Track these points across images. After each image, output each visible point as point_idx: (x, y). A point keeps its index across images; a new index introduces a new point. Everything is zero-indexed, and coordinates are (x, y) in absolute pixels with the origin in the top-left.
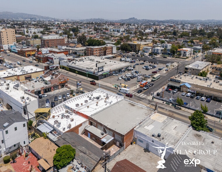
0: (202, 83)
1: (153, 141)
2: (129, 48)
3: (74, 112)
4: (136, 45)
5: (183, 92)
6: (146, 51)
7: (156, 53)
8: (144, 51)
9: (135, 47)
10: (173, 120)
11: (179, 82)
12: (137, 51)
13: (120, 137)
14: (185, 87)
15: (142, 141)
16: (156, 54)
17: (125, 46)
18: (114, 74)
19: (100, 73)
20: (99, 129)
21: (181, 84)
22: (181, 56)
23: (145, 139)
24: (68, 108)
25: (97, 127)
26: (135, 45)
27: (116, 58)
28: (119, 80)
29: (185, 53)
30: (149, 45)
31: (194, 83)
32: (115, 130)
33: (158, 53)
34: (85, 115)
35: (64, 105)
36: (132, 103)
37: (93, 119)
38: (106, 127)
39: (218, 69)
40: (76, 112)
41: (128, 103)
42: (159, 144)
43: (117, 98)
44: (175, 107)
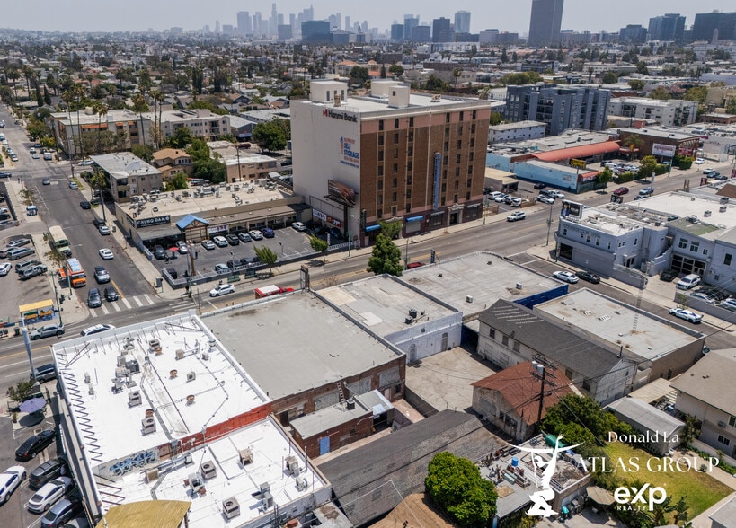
0: (215, 201)
1: (423, 330)
3: (188, 447)
10: (352, 284)
11: (165, 221)
13: (393, 369)
14: (195, 227)
20: (321, 408)
21: (182, 224)
23: (407, 340)
24: (142, 458)
25: (313, 410)
31: (204, 210)
32: (375, 366)
34: (253, 410)
35: (102, 467)
36: (236, 311)
37: (293, 395)
38: (349, 380)
39: (177, 162)
40: (194, 440)
41: (228, 318)
42: (437, 327)
43: (174, 328)
44: (256, 276)
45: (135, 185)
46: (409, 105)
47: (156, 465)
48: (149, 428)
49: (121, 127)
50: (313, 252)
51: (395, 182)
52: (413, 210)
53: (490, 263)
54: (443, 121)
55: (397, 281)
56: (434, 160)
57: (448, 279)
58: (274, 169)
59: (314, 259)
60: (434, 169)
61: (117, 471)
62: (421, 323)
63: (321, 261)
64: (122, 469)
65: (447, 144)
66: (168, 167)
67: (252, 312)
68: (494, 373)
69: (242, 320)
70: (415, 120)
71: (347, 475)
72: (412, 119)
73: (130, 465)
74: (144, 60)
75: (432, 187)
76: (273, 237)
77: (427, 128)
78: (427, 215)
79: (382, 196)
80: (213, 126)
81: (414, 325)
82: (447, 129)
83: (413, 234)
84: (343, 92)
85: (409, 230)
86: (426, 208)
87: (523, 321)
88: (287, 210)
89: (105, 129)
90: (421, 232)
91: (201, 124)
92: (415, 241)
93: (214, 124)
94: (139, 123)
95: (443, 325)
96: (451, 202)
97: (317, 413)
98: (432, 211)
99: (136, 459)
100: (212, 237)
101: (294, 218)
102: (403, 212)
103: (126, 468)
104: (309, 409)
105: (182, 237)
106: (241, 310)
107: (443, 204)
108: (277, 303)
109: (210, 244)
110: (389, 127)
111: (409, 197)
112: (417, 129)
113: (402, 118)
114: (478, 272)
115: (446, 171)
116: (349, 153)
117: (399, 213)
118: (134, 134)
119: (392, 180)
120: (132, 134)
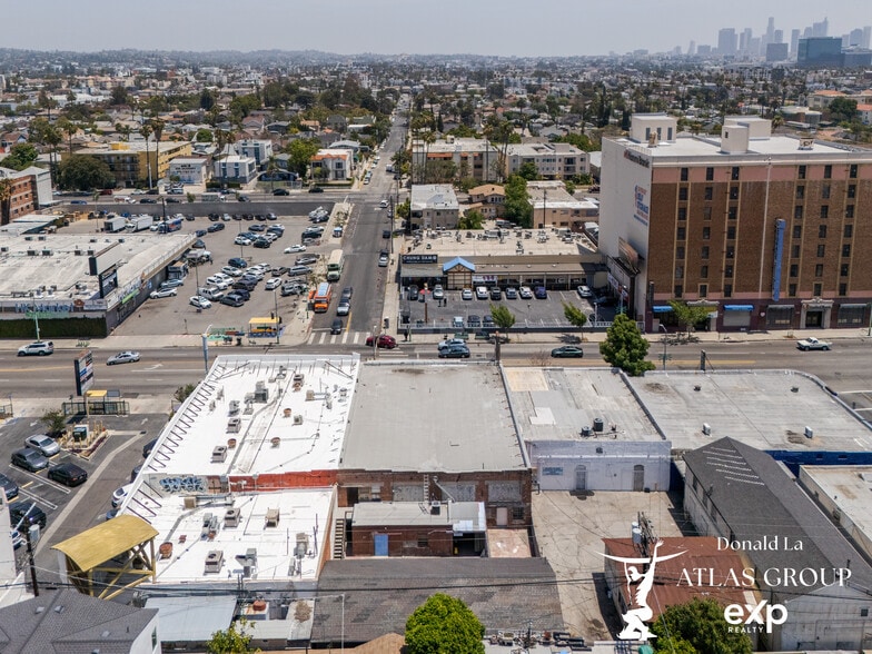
0: (495, 247)
1: (599, 451)
2: (105, 171)
3: (237, 489)
4: (133, 159)
5: (456, 289)
6: (186, 176)
7: (235, 179)
8: (178, 179)
9: (128, 167)
10: (562, 370)
11: (432, 260)
12: (149, 183)
13: (514, 483)
14: (459, 272)
15: (558, 469)
16: (237, 182)
17: (85, 168)
18: (154, 293)
19: (112, 300)
20: (402, 500)
21: (447, 266)
22: (330, 179)
23: (571, 456)
24: (191, 482)
25: (391, 499)
26: (128, 159)
27: (66, 224)
28: (204, 311)
29: (339, 165)
30: (181, 152)
31: (478, 254)
32: (482, 470)
33: (244, 180)
34: (313, 472)
35: (153, 478)
36: (403, 367)
37: (363, 471)
38: (442, 476)
39: (489, 200)
40: (245, 482)
41: (390, 372)
42: (623, 451)
43: (331, 368)
44: (488, 339)
45: (430, 219)
46: (748, 152)
47: (195, 493)
48: (218, 455)
49: (466, 158)
50: (568, 324)
51: (706, 250)
52: (736, 295)
53: (795, 390)
54: (794, 176)
55: (624, 379)
56: (775, 229)
57: (707, 396)
58: (593, 218)
59: (571, 334)
60: (773, 241)
61: (167, 486)
62: (603, 440)
63: (578, 338)
64: (171, 486)
65: (799, 209)
66: (480, 204)
67: (418, 372)
68: (679, 534)
69: (402, 378)
70: (741, 171)
71: (344, 579)
72: (736, 170)
73: (179, 485)
74: (575, 88)
75: (771, 268)
76: (545, 298)
77: (762, 184)
78: (762, 305)
79: (682, 268)
80: (568, 163)
81: (591, 439)
82: (801, 189)
83: (736, 329)
84: (670, 130)
85: (727, 322)
86: (760, 295)
87: (736, 477)
88: (577, 268)
89: (450, 158)
90: (749, 329)
91: (554, 160)
92: (733, 339)
93: (570, 161)
94: (485, 155)
95: (635, 452)
96: (808, 294)
97: (394, 504)
98: (770, 301)
99: (185, 481)
100: (475, 287)
101: (584, 280)
102: (720, 295)
103: (175, 487)
104: (386, 496)
105: (444, 281)
106: (409, 367)
107: (793, 293)
108: (452, 369)
109: (468, 293)
110: (697, 178)
111: (729, 275)
112: (745, 184)
113: (719, 167)
114: (763, 397)
115: (798, 247)
116: (640, 206)
117: (711, 295)
118: (478, 166)
119: (700, 249)
120: (476, 167)
